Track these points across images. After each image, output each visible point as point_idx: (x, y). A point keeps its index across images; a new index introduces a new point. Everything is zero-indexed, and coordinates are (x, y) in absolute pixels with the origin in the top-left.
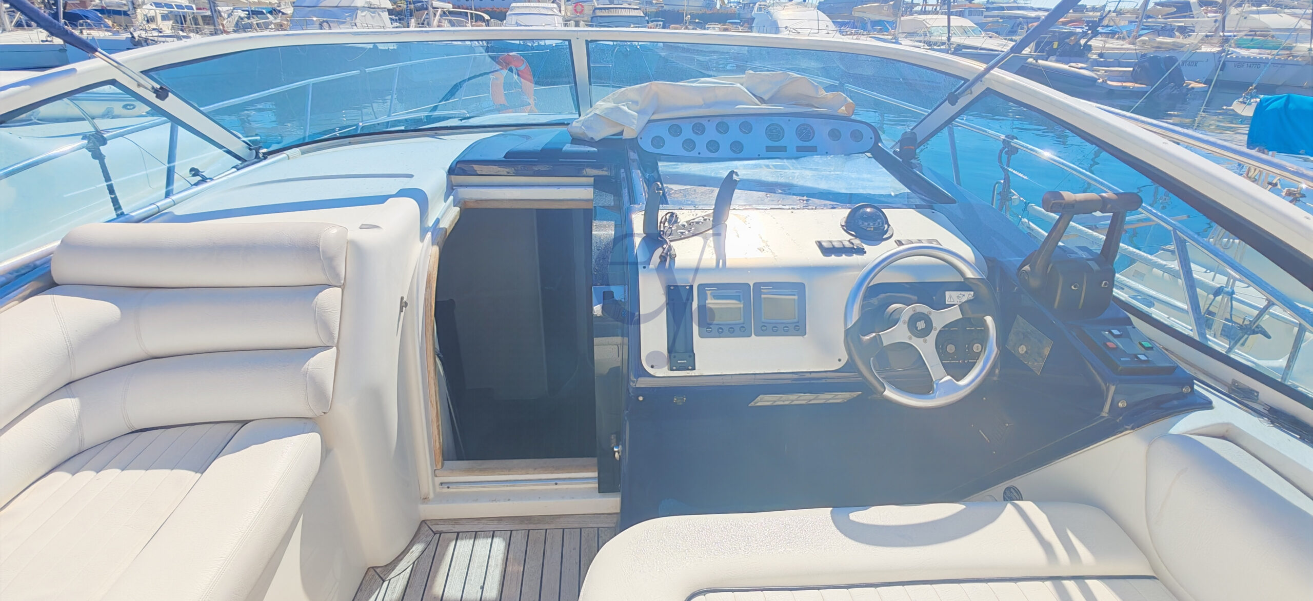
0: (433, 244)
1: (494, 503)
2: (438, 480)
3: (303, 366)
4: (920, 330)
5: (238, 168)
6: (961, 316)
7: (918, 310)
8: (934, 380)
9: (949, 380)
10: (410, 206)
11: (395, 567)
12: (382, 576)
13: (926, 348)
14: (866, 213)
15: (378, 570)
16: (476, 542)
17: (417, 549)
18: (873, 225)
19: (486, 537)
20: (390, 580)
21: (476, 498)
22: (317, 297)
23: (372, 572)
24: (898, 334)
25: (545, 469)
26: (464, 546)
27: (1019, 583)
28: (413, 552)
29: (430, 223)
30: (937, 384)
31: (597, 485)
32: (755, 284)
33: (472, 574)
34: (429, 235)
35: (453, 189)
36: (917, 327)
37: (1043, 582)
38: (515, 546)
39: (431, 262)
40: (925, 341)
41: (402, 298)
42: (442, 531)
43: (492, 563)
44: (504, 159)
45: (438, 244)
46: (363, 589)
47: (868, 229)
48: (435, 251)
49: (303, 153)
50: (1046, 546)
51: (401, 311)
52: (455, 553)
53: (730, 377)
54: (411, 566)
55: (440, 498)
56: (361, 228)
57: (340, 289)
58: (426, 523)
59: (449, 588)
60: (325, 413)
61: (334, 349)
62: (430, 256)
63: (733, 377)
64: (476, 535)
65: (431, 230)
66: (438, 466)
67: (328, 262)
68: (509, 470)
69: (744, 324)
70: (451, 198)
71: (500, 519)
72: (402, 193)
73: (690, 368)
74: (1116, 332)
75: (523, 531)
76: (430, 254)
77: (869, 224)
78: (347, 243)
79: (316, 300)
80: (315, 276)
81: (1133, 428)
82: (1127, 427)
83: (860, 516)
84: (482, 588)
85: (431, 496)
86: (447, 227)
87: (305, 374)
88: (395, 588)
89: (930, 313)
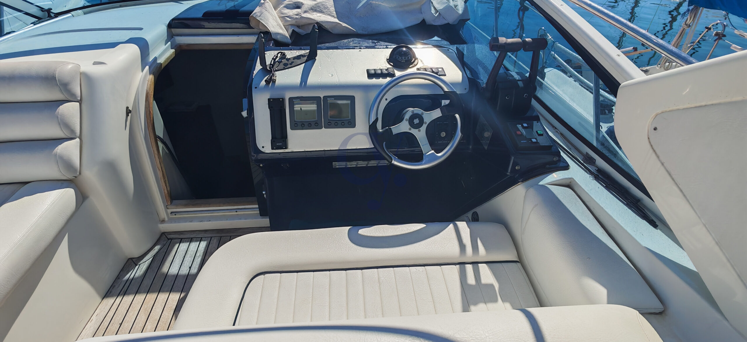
0: (150, 74)
1: (201, 223)
2: (169, 211)
3: (54, 150)
4: (416, 124)
5: (34, 23)
6: (441, 115)
7: (415, 112)
8: (424, 153)
9: (433, 153)
10: (134, 49)
11: (143, 258)
12: (135, 263)
13: (420, 134)
14: (402, 51)
15: (134, 260)
16: (191, 244)
17: (157, 248)
18: (405, 59)
19: (196, 241)
20: (140, 265)
21: (191, 220)
22: (58, 108)
23: (131, 261)
24: (403, 127)
25: (229, 204)
26: (184, 246)
27: (443, 267)
28: (155, 249)
29: (151, 59)
30: (425, 156)
31: (259, 212)
32: (324, 97)
33: (186, 260)
34: (147, 67)
35: (173, 37)
36: (414, 123)
37: (456, 266)
38: (212, 246)
39: (148, 85)
40: (419, 131)
41: (127, 108)
42: (173, 238)
43: (198, 254)
44: (202, 17)
45: (153, 74)
46: (124, 270)
47: (402, 61)
48: (151, 77)
49: (85, 13)
50: (462, 247)
51: (127, 115)
52: (178, 250)
53: (310, 153)
54: (153, 257)
55: (171, 221)
56: (93, 64)
57: (78, 104)
58: (164, 234)
59: (172, 268)
60: (75, 177)
61: (78, 140)
62: (148, 81)
63: (312, 152)
64: (191, 240)
65: (149, 65)
66: (168, 203)
67: (65, 86)
68: (209, 205)
69: (317, 121)
70: (169, 43)
71: (206, 231)
72: (130, 41)
73: (284, 147)
74: (525, 125)
75: (218, 237)
76: (148, 80)
77: (402, 58)
78: (80, 74)
79: (58, 110)
80: (55, 95)
81: (522, 181)
82: (519, 181)
83: (364, 231)
84: (190, 268)
85: (166, 219)
86: (162, 63)
87: (56, 155)
88: (142, 269)
89: (423, 114)
